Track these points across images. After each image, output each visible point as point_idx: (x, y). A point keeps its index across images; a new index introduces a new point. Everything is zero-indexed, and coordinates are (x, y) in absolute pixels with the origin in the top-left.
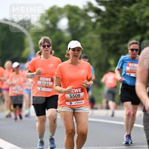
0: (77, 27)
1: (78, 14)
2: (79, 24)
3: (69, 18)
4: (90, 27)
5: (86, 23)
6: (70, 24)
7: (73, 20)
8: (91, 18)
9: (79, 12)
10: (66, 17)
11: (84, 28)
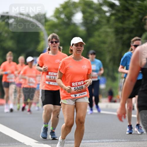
0: (92, 21)
1: (92, 8)
2: (93, 18)
3: (84, 12)
4: (104, 21)
5: (101, 17)
6: (85, 18)
7: (88, 14)
8: (105, 12)
9: (94, 6)
10: (80, 12)
11: (98, 22)
